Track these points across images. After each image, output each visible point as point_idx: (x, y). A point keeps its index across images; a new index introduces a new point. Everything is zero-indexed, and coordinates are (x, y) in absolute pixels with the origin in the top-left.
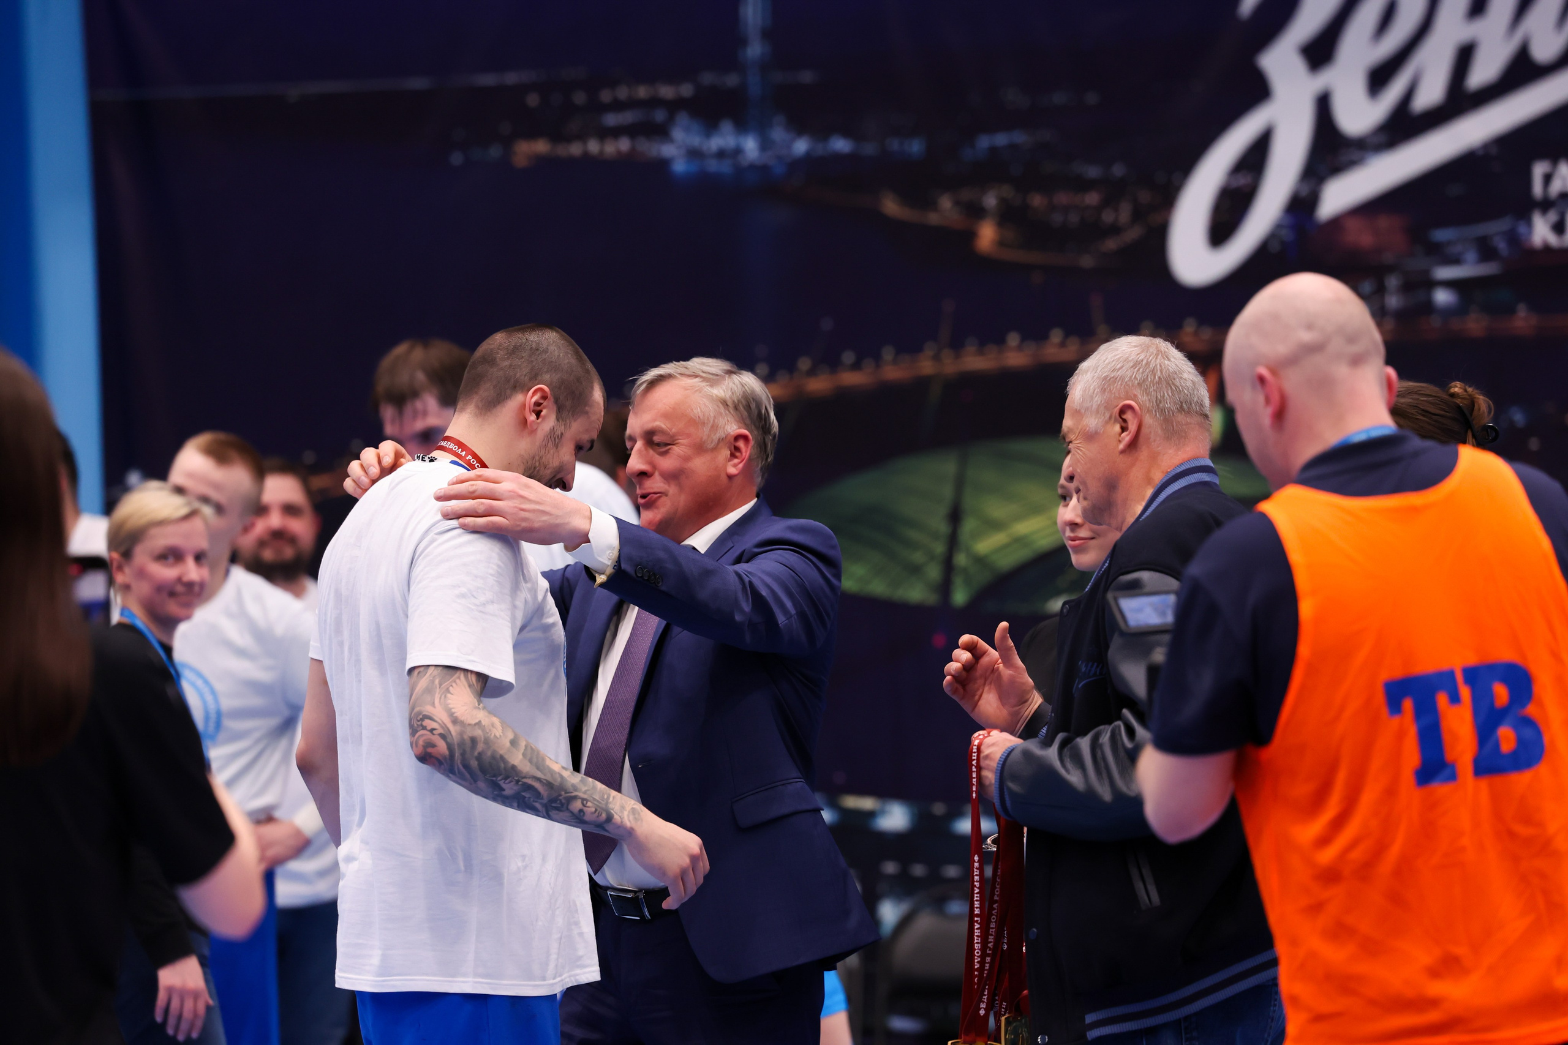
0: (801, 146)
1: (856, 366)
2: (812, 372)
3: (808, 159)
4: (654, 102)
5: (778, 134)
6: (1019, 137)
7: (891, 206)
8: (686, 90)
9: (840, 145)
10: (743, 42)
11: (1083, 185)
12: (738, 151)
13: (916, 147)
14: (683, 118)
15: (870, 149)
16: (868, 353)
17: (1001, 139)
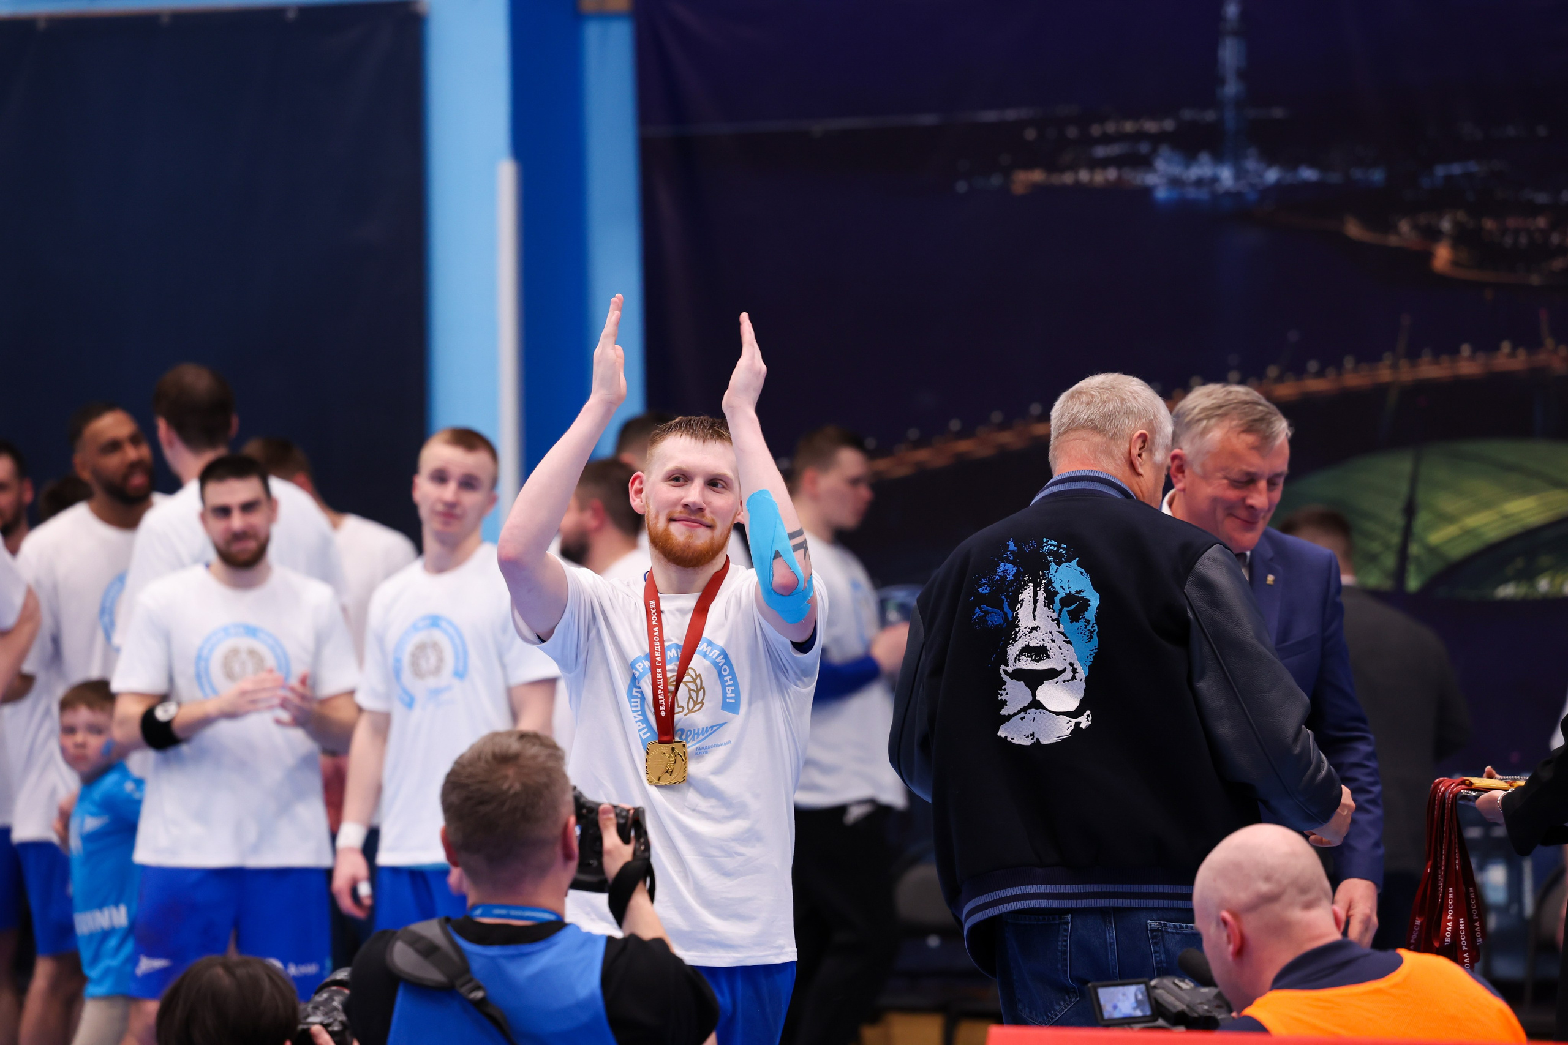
0: (1272, 175)
1: (1320, 374)
2: (1280, 379)
3: (1278, 186)
4: (1140, 136)
5: (1251, 164)
6: (1473, 167)
7: (1354, 230)
8: (1169, 125)
9: (1308, 174)
10: (1221, 81)
11: (1535, 210)
12: (1215, 180)
13: (1377, 176)
14: (1165, 150)
15: (1335, 178)
16: (1331, 361)
17: (1456, 169)
